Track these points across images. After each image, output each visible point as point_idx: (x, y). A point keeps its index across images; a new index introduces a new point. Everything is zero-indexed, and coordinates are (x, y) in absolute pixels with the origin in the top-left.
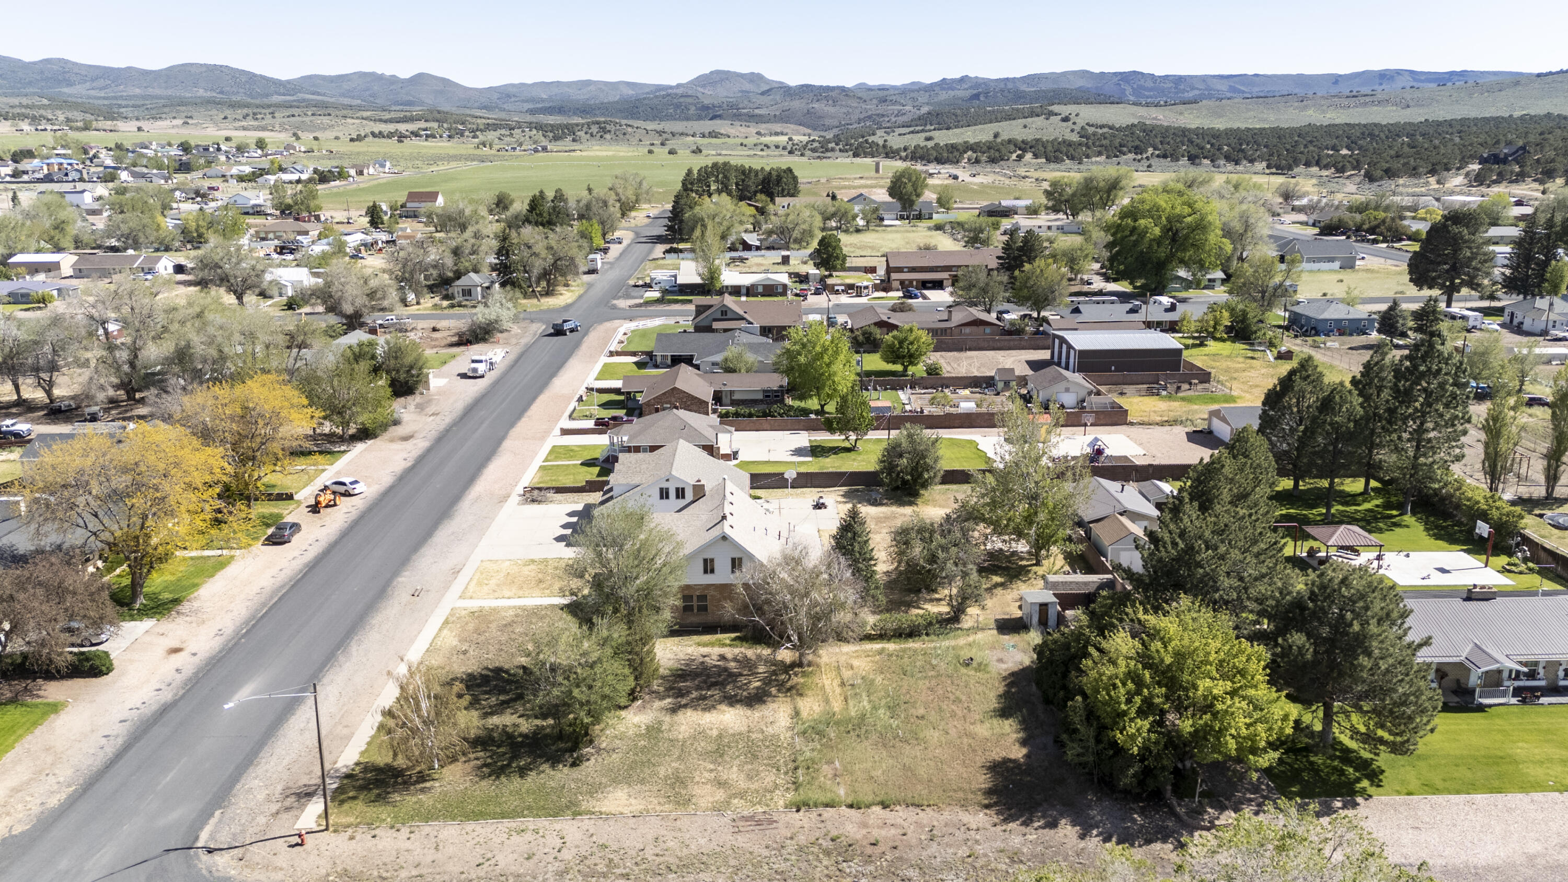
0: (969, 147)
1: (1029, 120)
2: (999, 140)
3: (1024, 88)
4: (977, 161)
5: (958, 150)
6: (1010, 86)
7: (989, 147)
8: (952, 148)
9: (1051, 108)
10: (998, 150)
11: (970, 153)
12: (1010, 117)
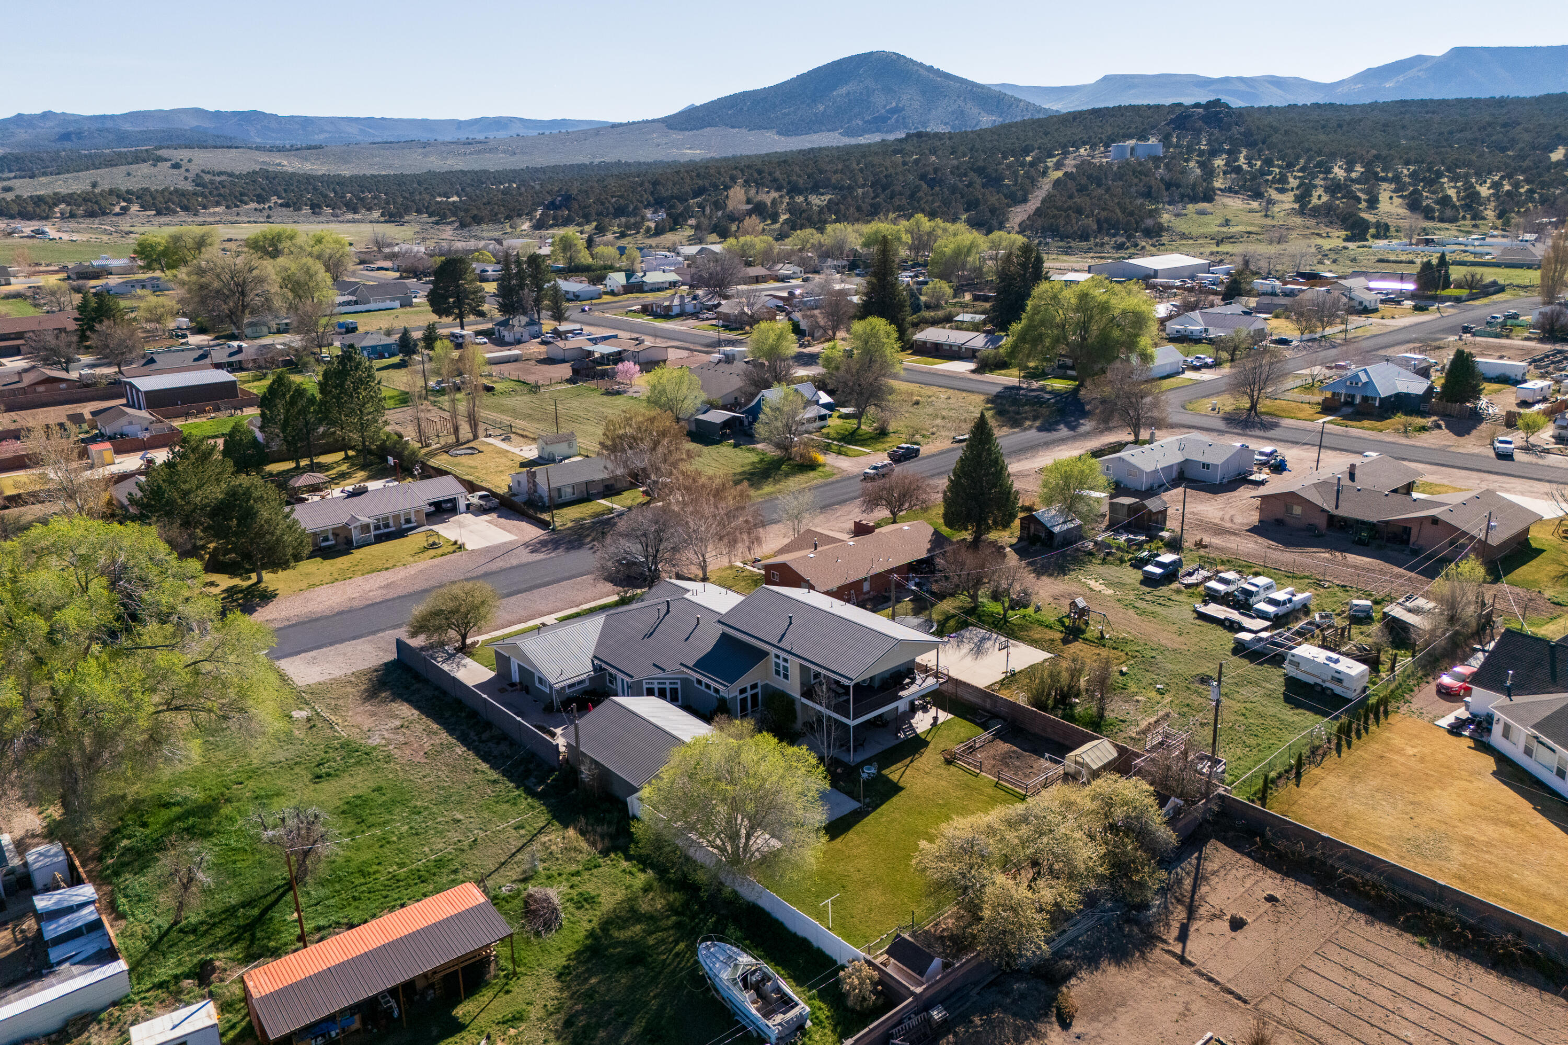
0: (58, 199)
1: (134, 167)
2: (97, 191)
3: (128, 127)
4: (72, 216)
5: (46, 203)
6: (109, 124)
7: (86, 198)
8: (39, 200)
9: (160, 153)
10: (96, 202)
11: (63, 206)
12: (110, 163)
